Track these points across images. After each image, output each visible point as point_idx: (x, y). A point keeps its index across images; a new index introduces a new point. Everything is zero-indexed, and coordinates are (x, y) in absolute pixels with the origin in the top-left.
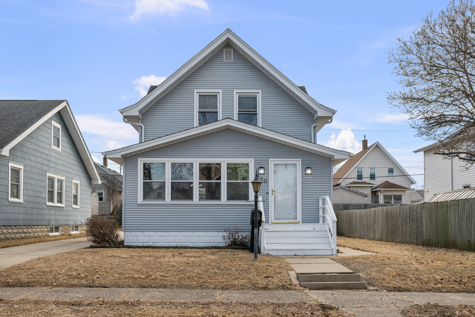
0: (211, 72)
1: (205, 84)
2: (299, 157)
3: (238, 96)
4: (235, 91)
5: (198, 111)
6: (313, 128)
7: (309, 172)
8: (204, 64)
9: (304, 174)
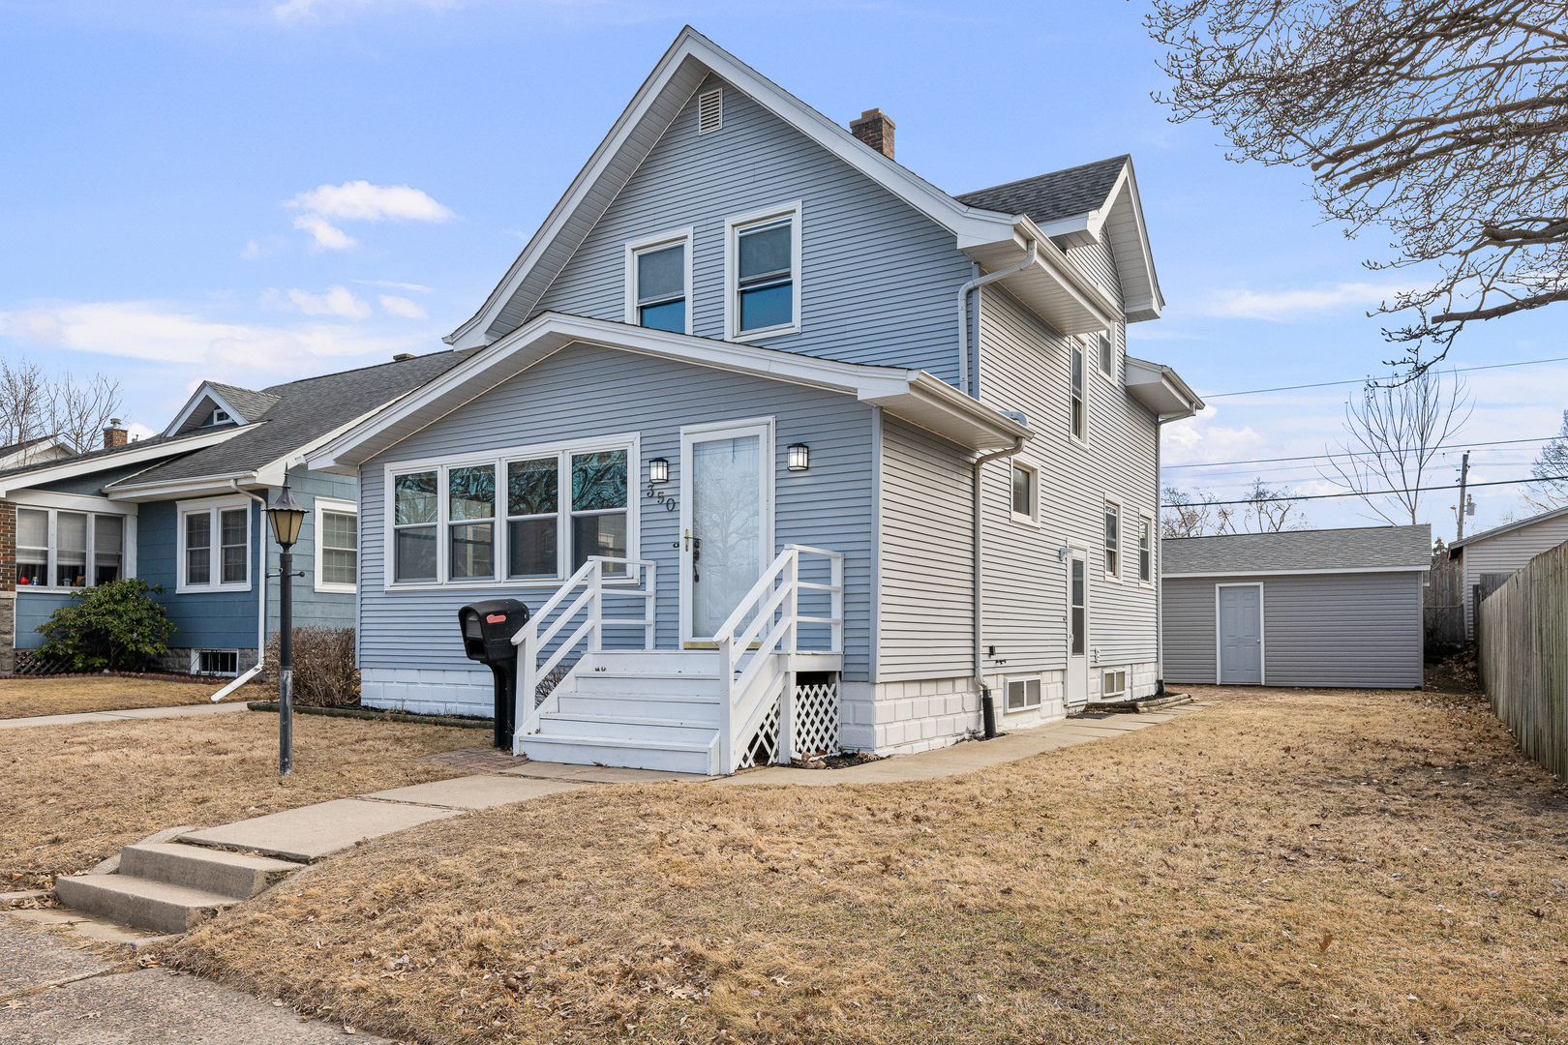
0: (667, 178)
1: (652, 217)
2: (766, 410)
3: (737, 234)
4: (729, 221)
5: (636, 305)
6: (964, 297)
7: (797, 459)
8: (651, 159)
9: (784, 472)
